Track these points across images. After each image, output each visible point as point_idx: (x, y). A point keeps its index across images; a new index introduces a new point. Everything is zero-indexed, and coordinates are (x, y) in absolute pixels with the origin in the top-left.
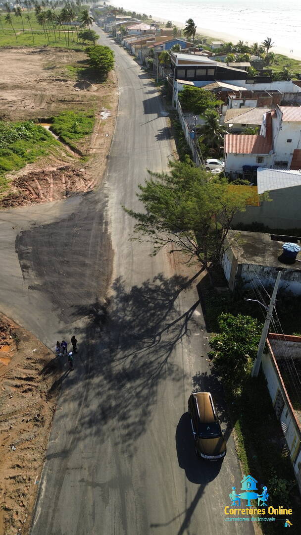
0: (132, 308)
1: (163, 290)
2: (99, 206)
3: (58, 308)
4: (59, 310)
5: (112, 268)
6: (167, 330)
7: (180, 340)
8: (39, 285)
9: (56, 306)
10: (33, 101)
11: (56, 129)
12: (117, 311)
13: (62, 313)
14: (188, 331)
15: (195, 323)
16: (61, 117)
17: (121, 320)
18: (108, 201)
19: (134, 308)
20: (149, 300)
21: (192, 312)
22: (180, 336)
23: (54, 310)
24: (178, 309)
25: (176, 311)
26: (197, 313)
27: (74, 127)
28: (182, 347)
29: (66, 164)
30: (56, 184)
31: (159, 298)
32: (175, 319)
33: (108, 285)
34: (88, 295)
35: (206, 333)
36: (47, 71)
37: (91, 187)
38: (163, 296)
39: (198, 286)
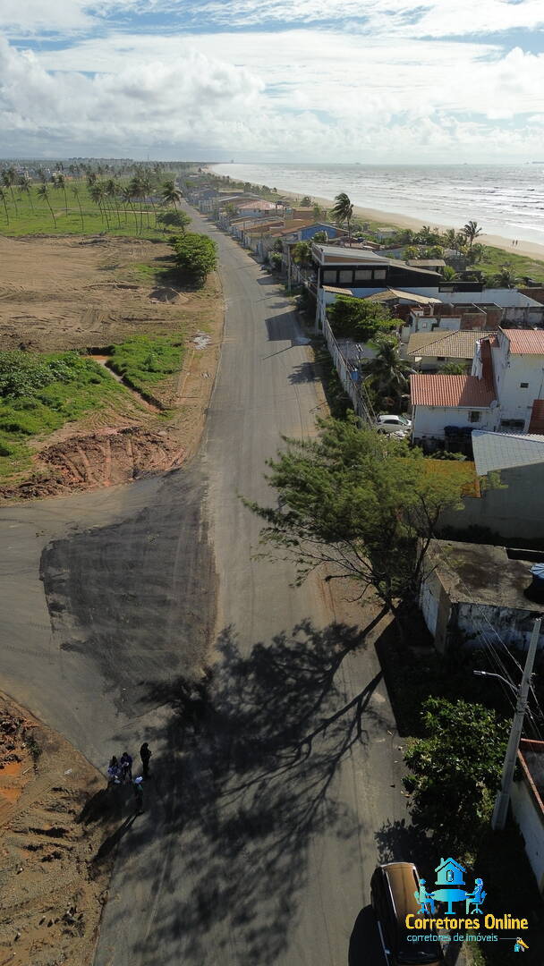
0: (255, 687)
1: (311, 652)
2: (192, 495)
3: (115, 686)
4: (117, 690)
5: (216, 609)
6: (322, 732)
7: (348, 751)
8: (79, 641)
9: (110, 683)
10: (79, 319)
11: (117, 366)
12: (226, 693)
13: (122, 696)
14: (363, 733)
15: (375, 718)
16: (127, 346)
17: (232, 712)
18: (208, 486)
19: (258, 688)
20: (287, 672)
21: (370, 694)
22: (349, 743)
23: (108, 690)
24: (341, 690)
25: (338, 694)
26: (379, 698)
27: (148, 361)
28: (353, 766)
29: (135, 424)
30: (117, 457)
31: (305, 666)
32: (338, 710)
33: (208, 641)
34: (172, 661)
35: (397, 738)
36: (104, 272)
37: (179, 462)
38: (312, 664)
39: (378, 644)
